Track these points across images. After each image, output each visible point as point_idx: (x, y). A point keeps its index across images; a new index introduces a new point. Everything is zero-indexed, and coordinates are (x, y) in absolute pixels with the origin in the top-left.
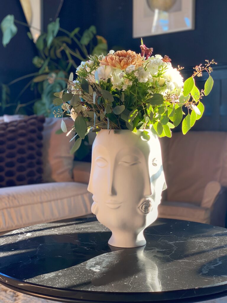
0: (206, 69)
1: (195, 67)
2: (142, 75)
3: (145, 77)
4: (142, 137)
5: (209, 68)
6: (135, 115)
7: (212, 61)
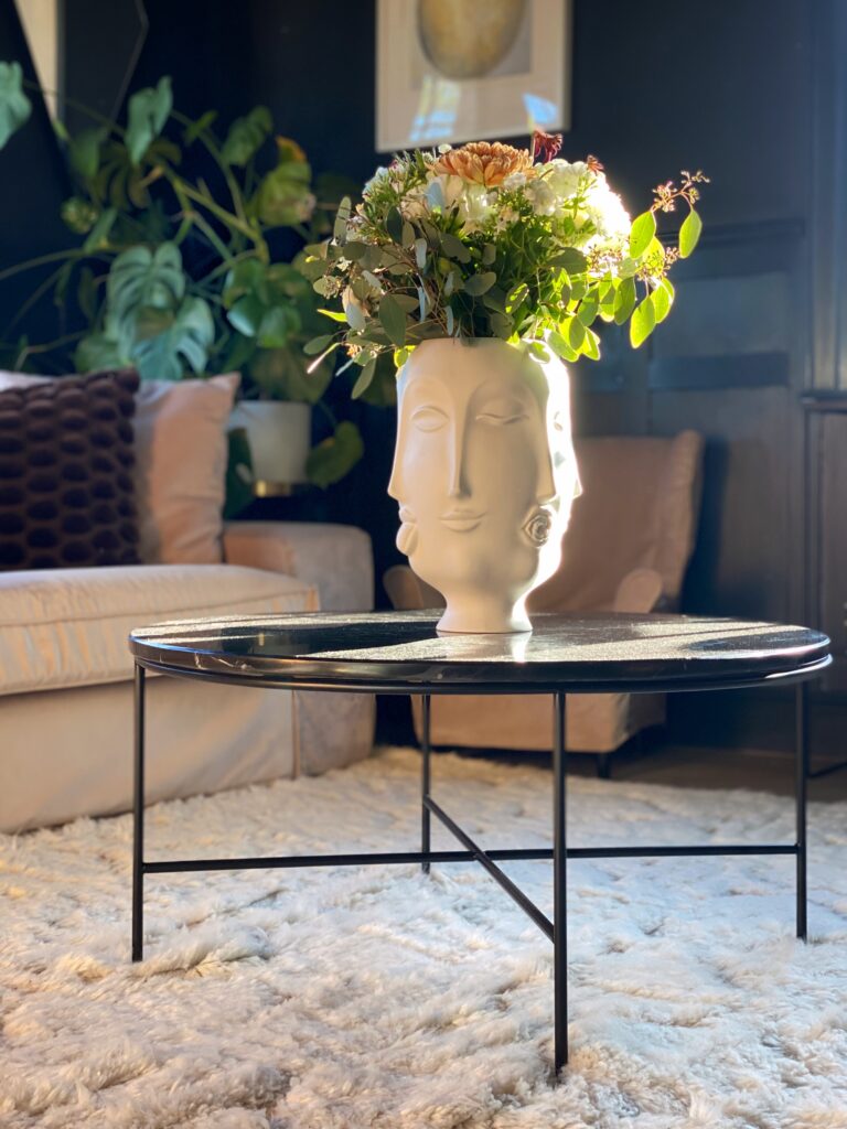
0: (682, 193)
1: (656, 188)
2: (542, 198)
3: (550, 202)
4: (531, 355)
5: (691, 190)
6: (521, 295)
7: (699, 173)
